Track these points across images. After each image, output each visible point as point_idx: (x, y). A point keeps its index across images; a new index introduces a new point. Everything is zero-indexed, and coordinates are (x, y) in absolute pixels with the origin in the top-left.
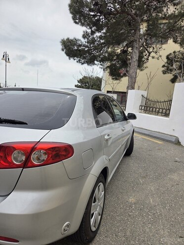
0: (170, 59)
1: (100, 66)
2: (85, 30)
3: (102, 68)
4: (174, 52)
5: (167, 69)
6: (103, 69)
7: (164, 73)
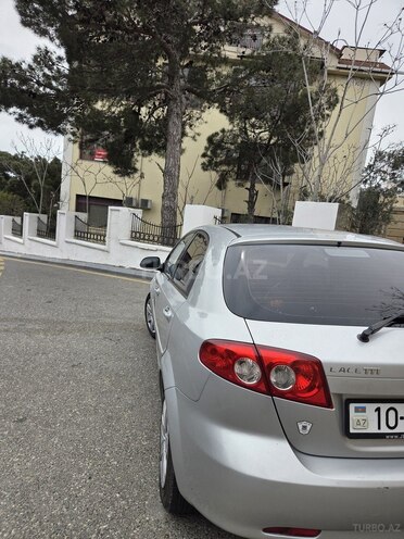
0: (214, 143)
1: (71, 136)
2: (43, 48)
3: (75, 142)
4: (223, 131)
5: (210, 162)
6: (77, 145)
7: (205, 167)
